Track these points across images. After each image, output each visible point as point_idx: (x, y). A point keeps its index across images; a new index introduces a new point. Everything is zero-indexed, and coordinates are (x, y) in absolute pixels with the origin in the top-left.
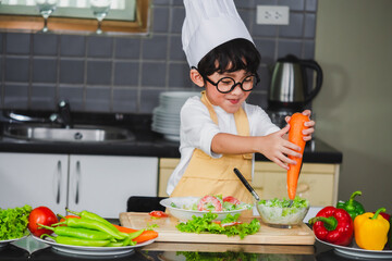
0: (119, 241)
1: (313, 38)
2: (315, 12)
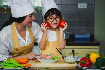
0: (18, 67)
1: (94, 12)
2: (94, 5)
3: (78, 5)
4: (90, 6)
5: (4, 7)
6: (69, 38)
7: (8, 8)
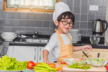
0: (52, 71)
1: (105, 14)
2: (106, 7)
3: (89, 6)
4: (102, 8)
5: (15, 6)
6: (80, 40)
7: (18, 7)
